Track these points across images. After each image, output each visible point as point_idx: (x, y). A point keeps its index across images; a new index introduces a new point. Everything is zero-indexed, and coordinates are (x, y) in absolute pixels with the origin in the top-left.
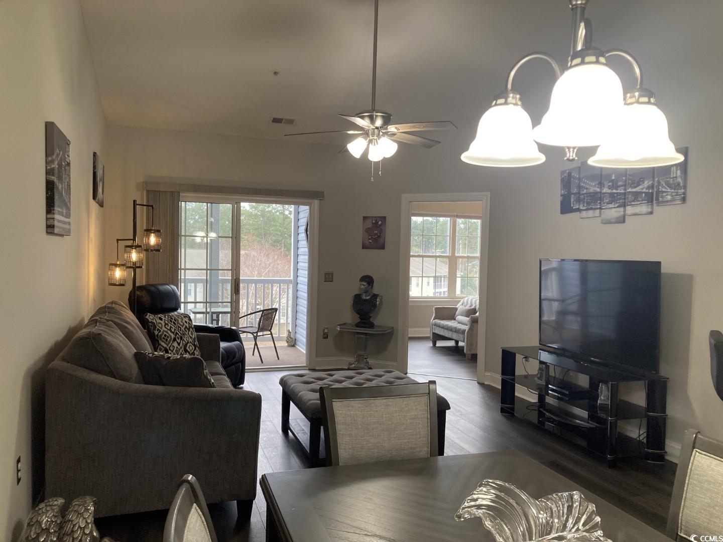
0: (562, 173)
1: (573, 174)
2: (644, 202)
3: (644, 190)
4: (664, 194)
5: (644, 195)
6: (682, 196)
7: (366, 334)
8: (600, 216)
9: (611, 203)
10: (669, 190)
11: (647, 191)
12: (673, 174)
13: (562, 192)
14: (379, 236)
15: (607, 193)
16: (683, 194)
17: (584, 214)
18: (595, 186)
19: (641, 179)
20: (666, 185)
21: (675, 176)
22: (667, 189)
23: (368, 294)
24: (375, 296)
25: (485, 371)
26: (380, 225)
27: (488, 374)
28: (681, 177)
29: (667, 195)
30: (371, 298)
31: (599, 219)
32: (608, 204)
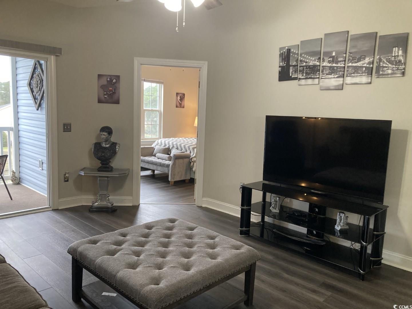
0: (281, 49)
1: (292, 50)
2: (364, 74)
3: (365, 65)
4: (385, 69)
5: (364, 69)
6: (403, 70)
7: (107, 177)
8: (319, 84)
9: (331, 74)
10: (390, 65)
11: (368, 66)
12: (395, 54)
13: (281, 64)
14: (113, 92)
15: (327, 66)
16: (404, 69)
17: (303, 82)
18: (315, 60)
19: (361, 56)
20: (387, 62)
21: (396, 54)
22: (388, 65)
23: (107, 143)
24: (114, 144)
25: (203, 197)
26: (116, 83)
27: (204, 199)
28: (403, 56)
29: (388, 69)
30: (110, 146)
31: (318, 87)
32: (327, 74)
